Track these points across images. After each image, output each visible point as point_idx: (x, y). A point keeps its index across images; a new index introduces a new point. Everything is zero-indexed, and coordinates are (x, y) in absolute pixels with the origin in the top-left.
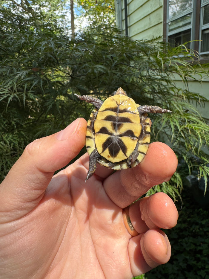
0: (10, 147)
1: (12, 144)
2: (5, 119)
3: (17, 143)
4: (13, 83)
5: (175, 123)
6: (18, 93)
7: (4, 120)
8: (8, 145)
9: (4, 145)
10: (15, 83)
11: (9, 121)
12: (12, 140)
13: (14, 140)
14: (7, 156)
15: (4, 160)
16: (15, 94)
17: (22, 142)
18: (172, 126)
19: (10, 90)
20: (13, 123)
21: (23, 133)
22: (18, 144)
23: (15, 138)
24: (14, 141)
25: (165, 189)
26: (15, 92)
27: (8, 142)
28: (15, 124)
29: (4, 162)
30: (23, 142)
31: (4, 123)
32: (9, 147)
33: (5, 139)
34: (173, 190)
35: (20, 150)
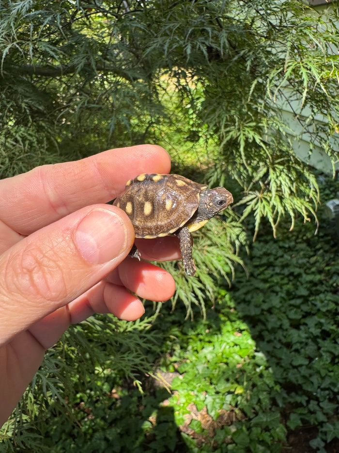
0: (24, 146)
1: (27, 142)
2: (9, 100)
3: (35, 140)
4: (9, 24)
5: (310, 70)
6: (18, 41)
7: (8, 102)
8: (20, 144)
9: (14, 143)
10: (12, 25)
11: (16, 103)
12: (26, 134)
13: (30, 135)
14: (20, 159)
15: (15, 166)
16: (15, 43)
17: (43, 138)
18: (305, 77)
19: (5, 38)
20: (23, 105)
21: (43, 124)
22: (36, 143)
23: (30, 132)
24: (29, 137)
25: (289, 201)
26: (14, 40)
27: (19, 138)
28: (26, 107)
29: (15, 169)
30: (45, 139)
31: (9, 106)
32: (22, 147)
33: (14, 134)
34: (302, 204)
35: (42, 152)
